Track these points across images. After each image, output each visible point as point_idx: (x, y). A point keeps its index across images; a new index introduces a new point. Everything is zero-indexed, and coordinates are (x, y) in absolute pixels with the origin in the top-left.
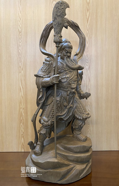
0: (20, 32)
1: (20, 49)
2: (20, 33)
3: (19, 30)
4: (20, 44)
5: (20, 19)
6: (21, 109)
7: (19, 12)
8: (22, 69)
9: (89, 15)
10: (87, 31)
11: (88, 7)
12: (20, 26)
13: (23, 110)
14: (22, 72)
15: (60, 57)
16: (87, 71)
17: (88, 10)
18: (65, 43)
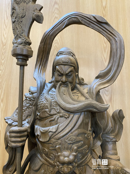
0: (5, 44)
1: (2, 69)
2: (3, 46)
3: (3, 42)
4: (3, 61)
5: (6, 27)
7: (6, 18)
10: (105, 44)
11: (104, 12)
12: (5, 36)
18: (58, 56)
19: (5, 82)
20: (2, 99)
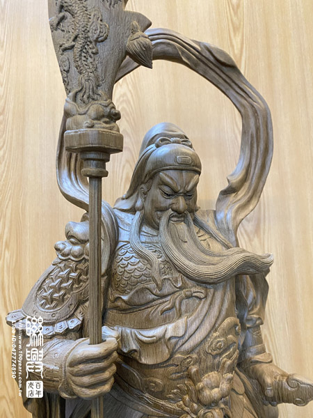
6: (4, 401)
8: (7, 246)
9: (242, 44)
13: (12, 407)
14: (7, 255)
15: (138, 213)
16: (250, 240)
17: (236, 29)
18: (158, 146)
19: (11, 202)
20: (6, 242)
